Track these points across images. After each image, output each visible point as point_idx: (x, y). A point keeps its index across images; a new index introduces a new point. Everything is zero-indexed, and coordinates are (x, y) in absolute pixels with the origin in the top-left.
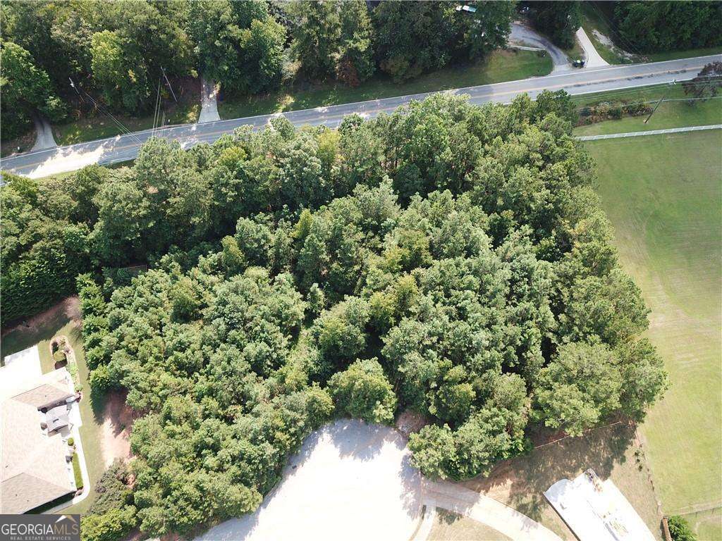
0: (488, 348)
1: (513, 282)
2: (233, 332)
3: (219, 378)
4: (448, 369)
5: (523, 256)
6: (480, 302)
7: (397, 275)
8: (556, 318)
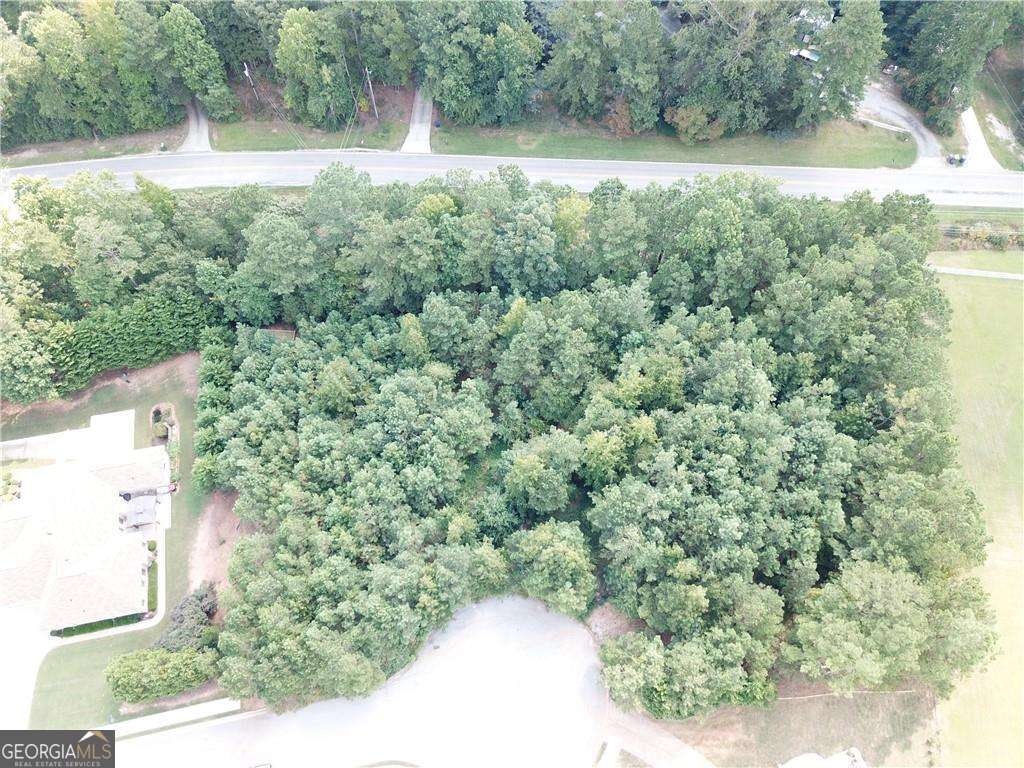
0: (739, 543)
1: (794, 456)
2: (391, 446)
3: (361, 505)
4: (676, 560)
5: (816, 422)
6: (741, 475)
7: (631, 412)
8: (848, 521)
